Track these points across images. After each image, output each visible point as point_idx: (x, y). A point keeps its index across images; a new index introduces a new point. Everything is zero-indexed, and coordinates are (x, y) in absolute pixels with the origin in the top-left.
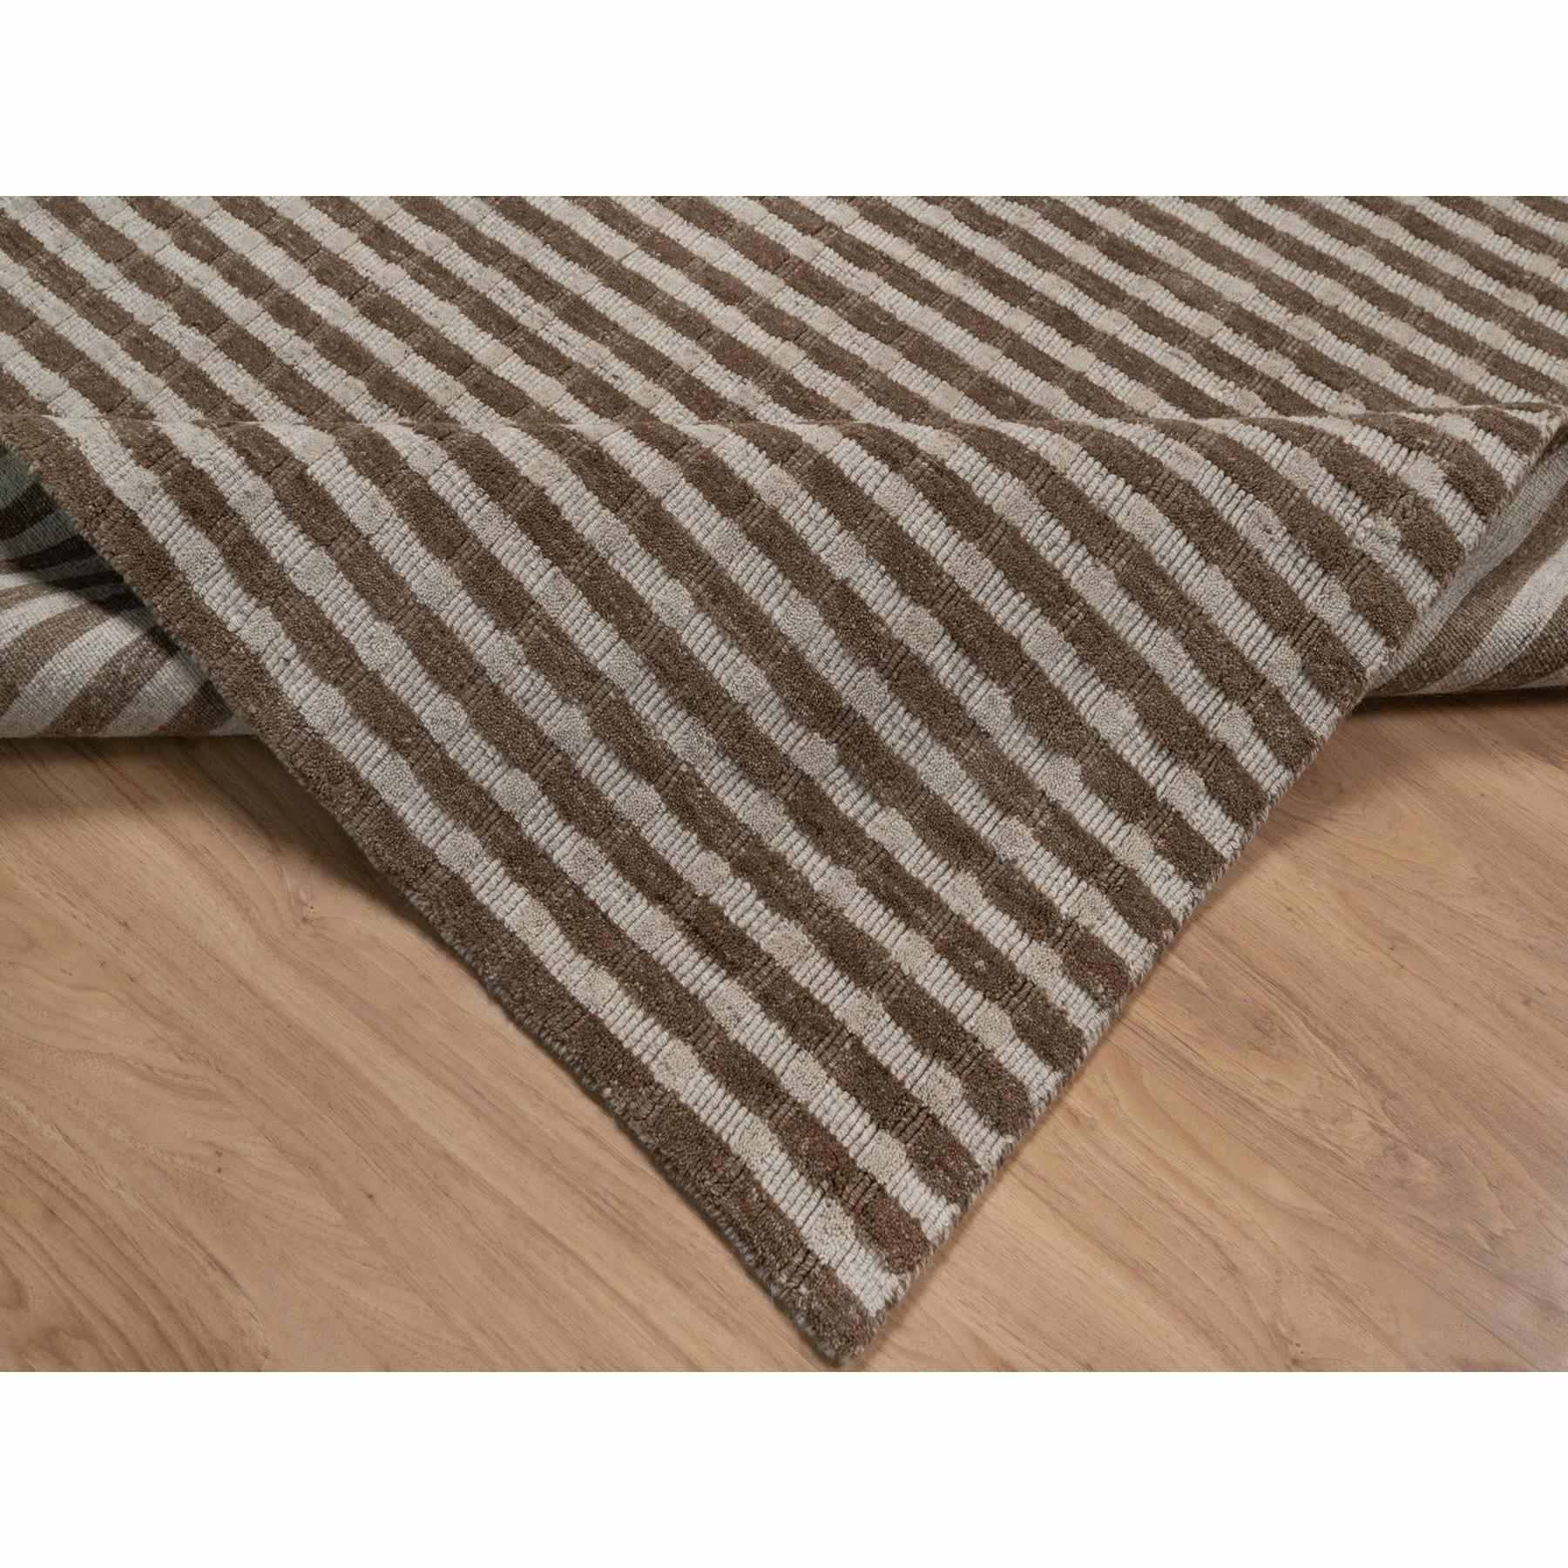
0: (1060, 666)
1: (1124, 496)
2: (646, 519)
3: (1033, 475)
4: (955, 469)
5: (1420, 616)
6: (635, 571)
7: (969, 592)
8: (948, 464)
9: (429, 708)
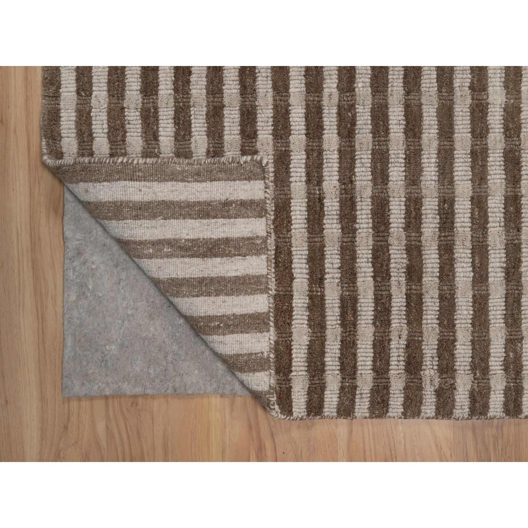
0: (299, 301)
1: (368, 275)
2: (215, 108)
3: (347, 235)
4: (326, 204)
5: (421, 417)
6: (196, 121)
7: (293, 247)
8: (325, 201)
9: (98, 92)
